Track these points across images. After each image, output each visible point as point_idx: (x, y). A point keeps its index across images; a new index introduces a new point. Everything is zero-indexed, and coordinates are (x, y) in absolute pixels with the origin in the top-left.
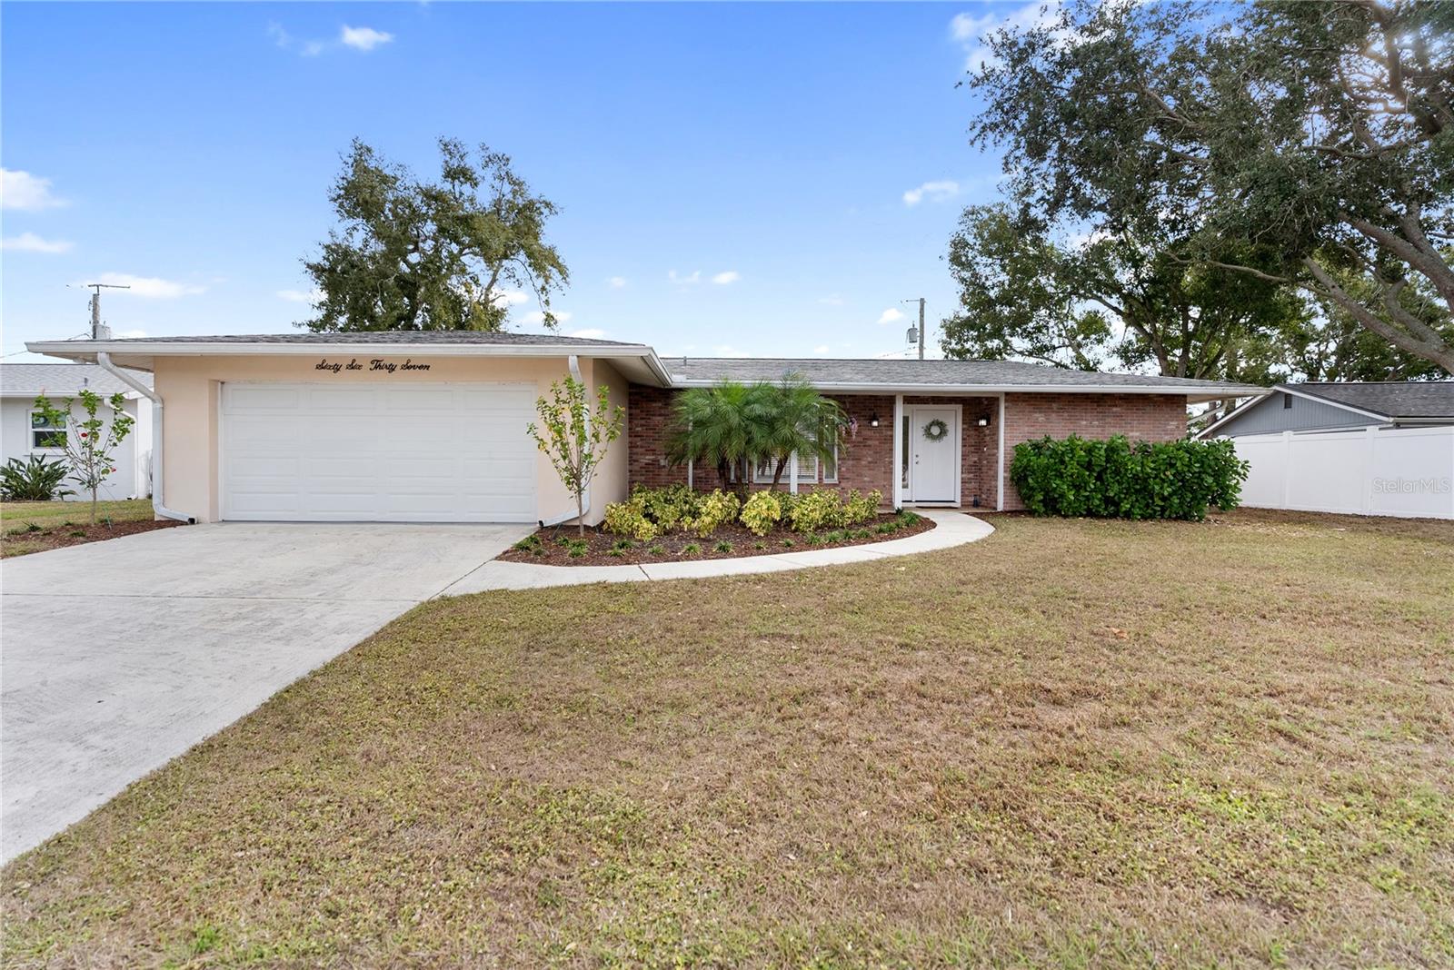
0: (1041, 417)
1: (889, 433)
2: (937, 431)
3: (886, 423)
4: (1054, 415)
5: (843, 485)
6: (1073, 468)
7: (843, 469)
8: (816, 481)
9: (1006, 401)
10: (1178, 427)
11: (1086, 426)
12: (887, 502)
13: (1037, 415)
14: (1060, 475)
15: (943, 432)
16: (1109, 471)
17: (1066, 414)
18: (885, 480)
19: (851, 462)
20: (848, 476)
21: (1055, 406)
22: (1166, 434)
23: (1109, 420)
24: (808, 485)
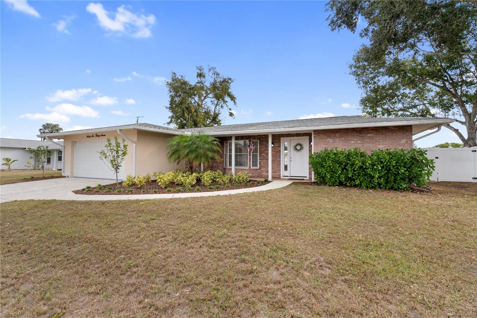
0: (331, 140)
1: (279, 149)
2: (299, 148)
3: (278, 145)
4: (337, 139)
5: (262, 169)
6: (329, 163)
7: (262, 163)
8: (248, 168)
9: (314, 134)
10: (407, 142)
11: (354, 143)
12: (278, 176)
13: (329, 140)
14: (323, 167)
15: (302, 148)
16: (349, 165)
17: (343, 139)
18: (278, 167)
19: (265, 161)
20: (263, 166)
21: (337, 135)
22: (400, 146)
23: (365, 140)
24: (245, 169)
